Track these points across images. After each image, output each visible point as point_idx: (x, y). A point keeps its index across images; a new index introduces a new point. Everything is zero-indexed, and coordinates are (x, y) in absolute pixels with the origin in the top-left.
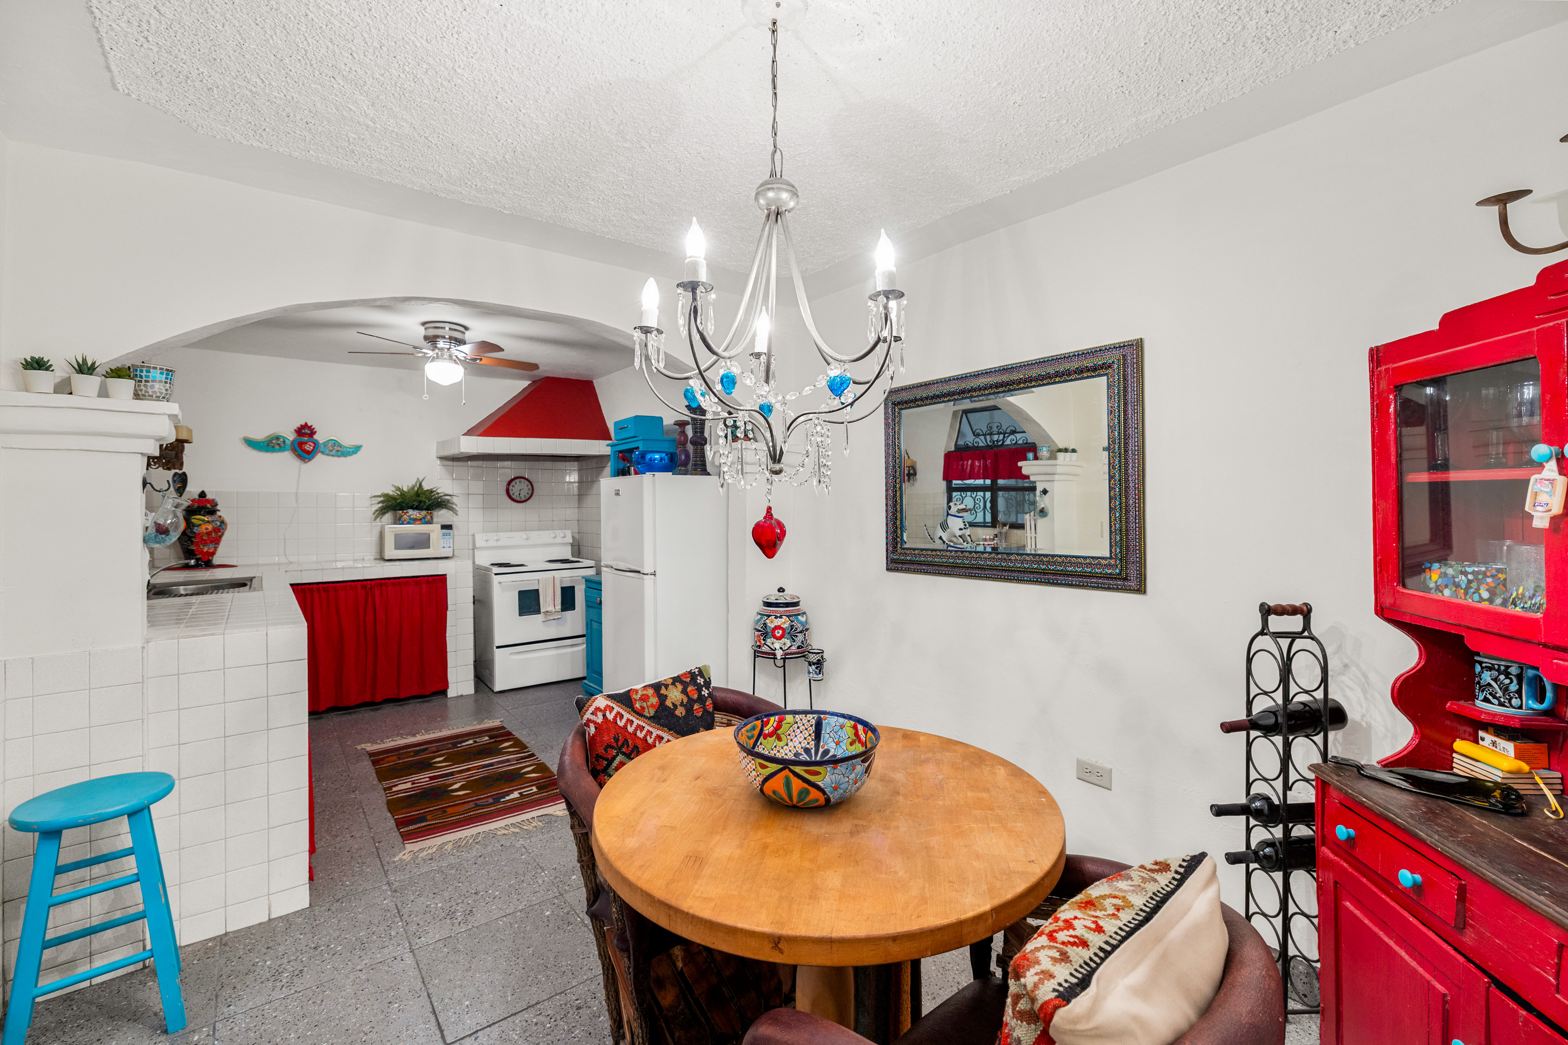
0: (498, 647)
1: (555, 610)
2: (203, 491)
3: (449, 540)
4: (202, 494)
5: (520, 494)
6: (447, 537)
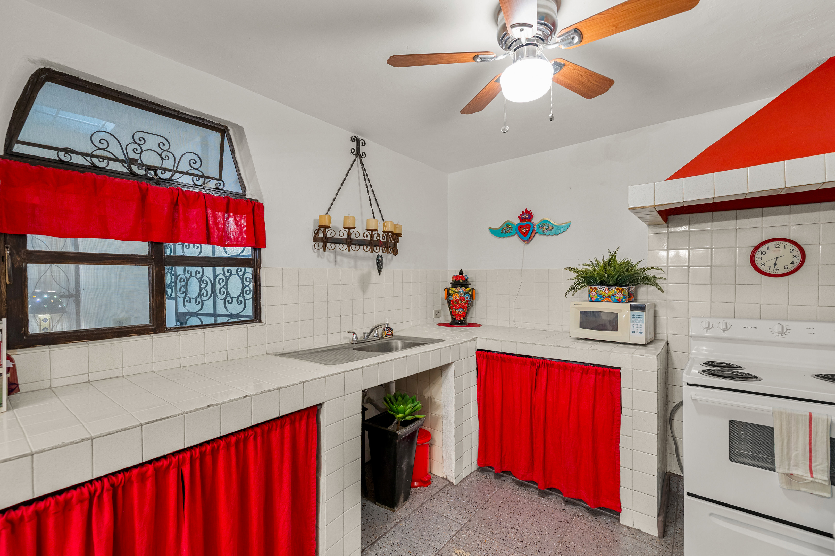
0: (689, 494)
1: (812, 479)
2: (461, 270)
3: (640, 324)
4: (461, 272)
5: (775, 264)
6: (637, 319)
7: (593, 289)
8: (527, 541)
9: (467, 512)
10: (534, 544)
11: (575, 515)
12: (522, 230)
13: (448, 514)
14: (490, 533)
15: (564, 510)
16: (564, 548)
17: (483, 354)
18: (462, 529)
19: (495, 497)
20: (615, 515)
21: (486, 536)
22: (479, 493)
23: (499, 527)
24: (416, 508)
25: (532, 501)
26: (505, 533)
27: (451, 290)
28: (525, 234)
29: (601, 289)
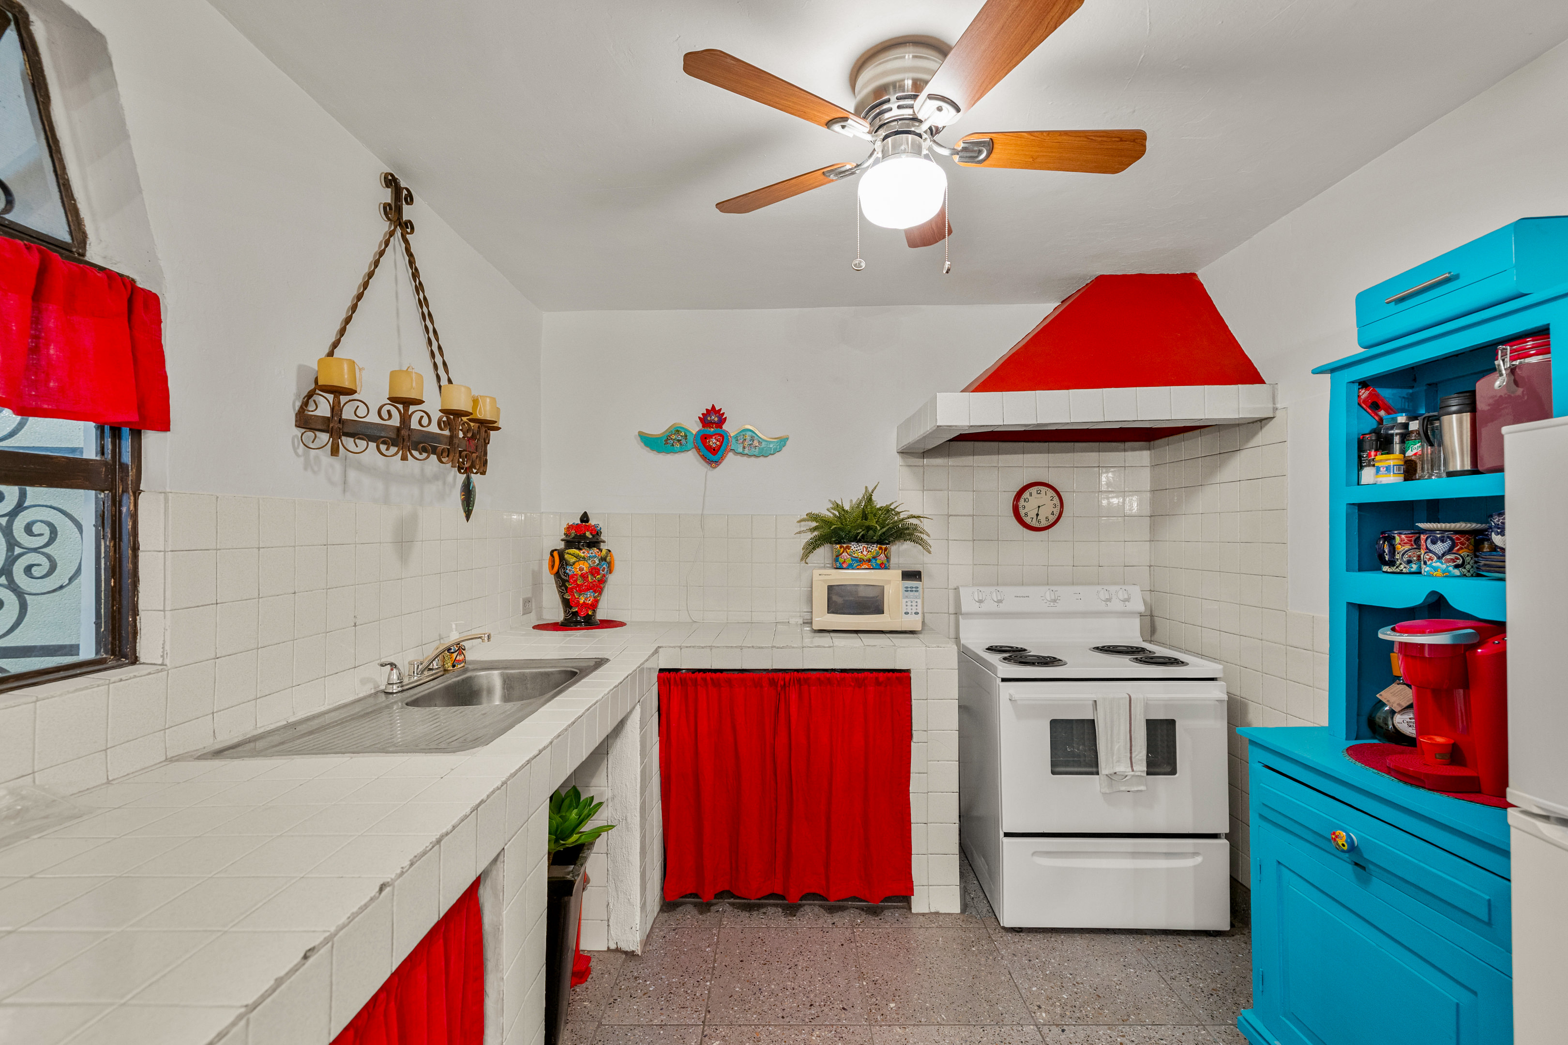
0: (1007, 835)
1: (1132, 773)
2: (585, 513)
3: (916, 600)
4: (585, 518)
5: (1037, 515)
6: (912, 593)
7: (845, 549)
8: (817, 999)
9: (694, 997)
10: (830, 1001)
11: (853, 927)
12: (709, 442)
13: (663, 1017)
14: (755, 1016)
15: (834, 923)
16: (871, 985)
17: (675, 678)
18: (705, 1033)
19: (721, 947)
20: (899, 904)
21: (753, 1025)
22: (692, 952)
23: (762, 998)
24: (592, 1036)
25: (782, 929)
26: (779, 1004)
27: (570, 554)
28: (714, 450)
29: (856, 549)
